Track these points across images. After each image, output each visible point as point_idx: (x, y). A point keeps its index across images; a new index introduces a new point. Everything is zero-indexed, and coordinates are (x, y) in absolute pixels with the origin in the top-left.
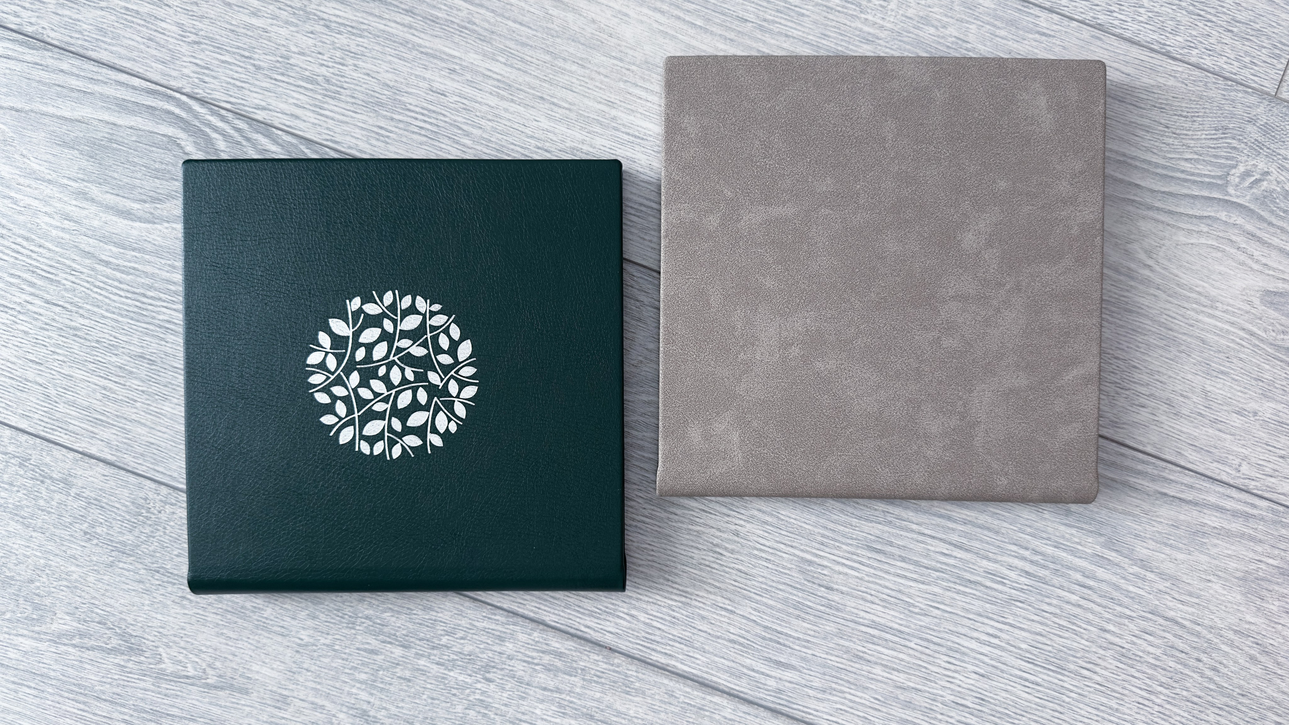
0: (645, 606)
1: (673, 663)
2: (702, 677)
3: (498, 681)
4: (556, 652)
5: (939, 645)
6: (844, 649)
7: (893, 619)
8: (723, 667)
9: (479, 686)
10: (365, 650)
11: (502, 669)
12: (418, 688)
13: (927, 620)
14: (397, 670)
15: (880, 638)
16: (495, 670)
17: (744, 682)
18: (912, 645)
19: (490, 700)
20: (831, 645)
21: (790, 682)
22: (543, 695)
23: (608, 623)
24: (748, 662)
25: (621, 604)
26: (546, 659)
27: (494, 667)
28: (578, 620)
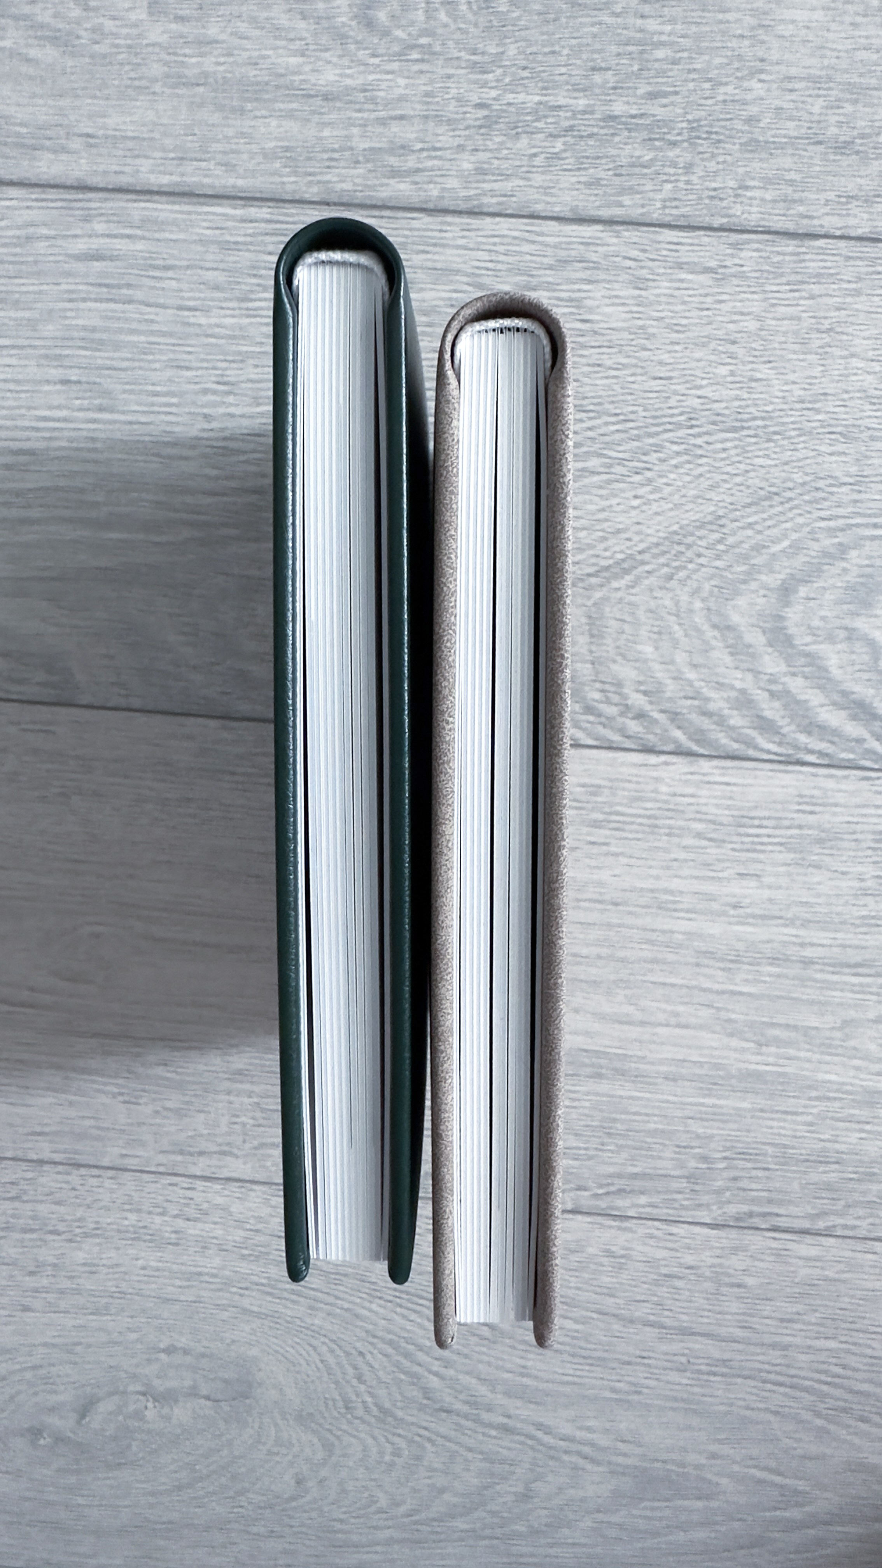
1: (239, 212)
2: (194, 204)
3: (469, 109)
4: (400, 177)
6: (22, 306)
9: (494, 93)
10: (666, 94)
11: (467, 128)
12: (578, 62)
14: (613, 79)
16: (478, 123)
19: (473, 77)
20: (39, 305)
21: (77, 236)
22: (400, 108)
24: (140, 246)
26: (411, 162)
27: (480, 127)
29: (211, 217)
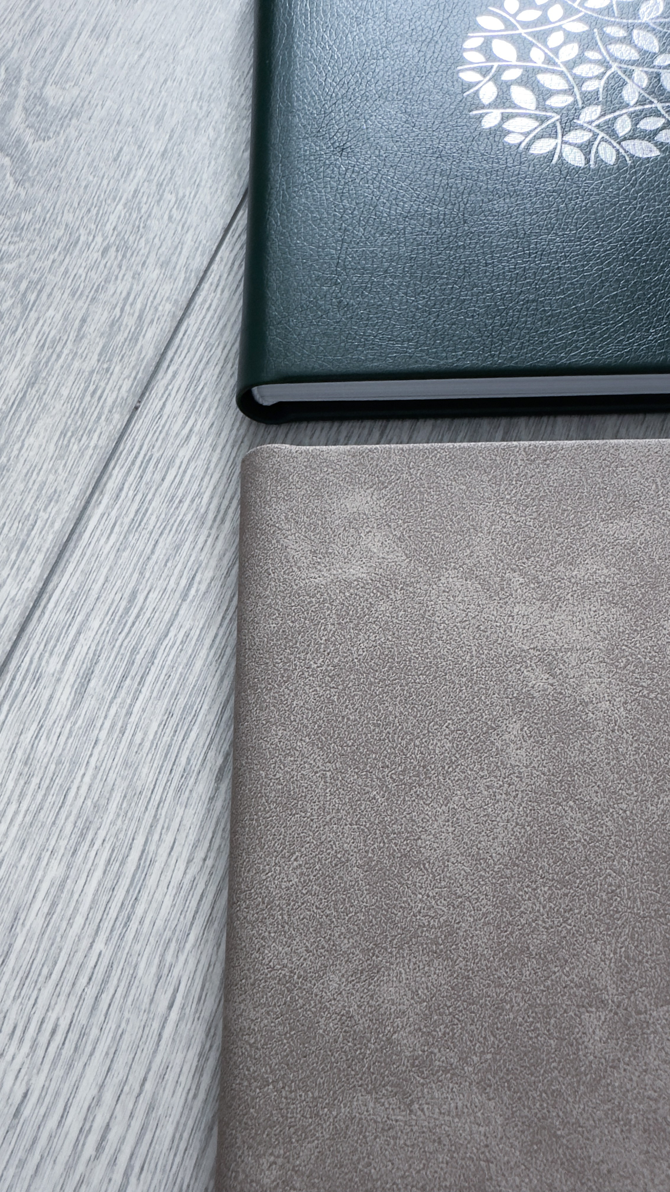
0: (202, 456)
1: (105, 501)
2: (75, 547)
3: (104, 261)
4: (139, 334)
5: (94, 1008)
6: (103, 802)
7: (154, 905)
8: (90, 582)
9: (99, 239)
10: (163, 112)
11: (120, 266)
12: (104, 170)
13: (149, 981)
15: (118, 876)
16: (119, 257)
17: (61, 616)
18: (99, 945)
19: (76, 252)
20: (112, 776)
21: (51, 697)
22: (74, 320)
23: (179, 403)
25: (208, 422)
26: (130, 322)
27: (124, 256)
28: (187, 362)
29: (98, 532)
